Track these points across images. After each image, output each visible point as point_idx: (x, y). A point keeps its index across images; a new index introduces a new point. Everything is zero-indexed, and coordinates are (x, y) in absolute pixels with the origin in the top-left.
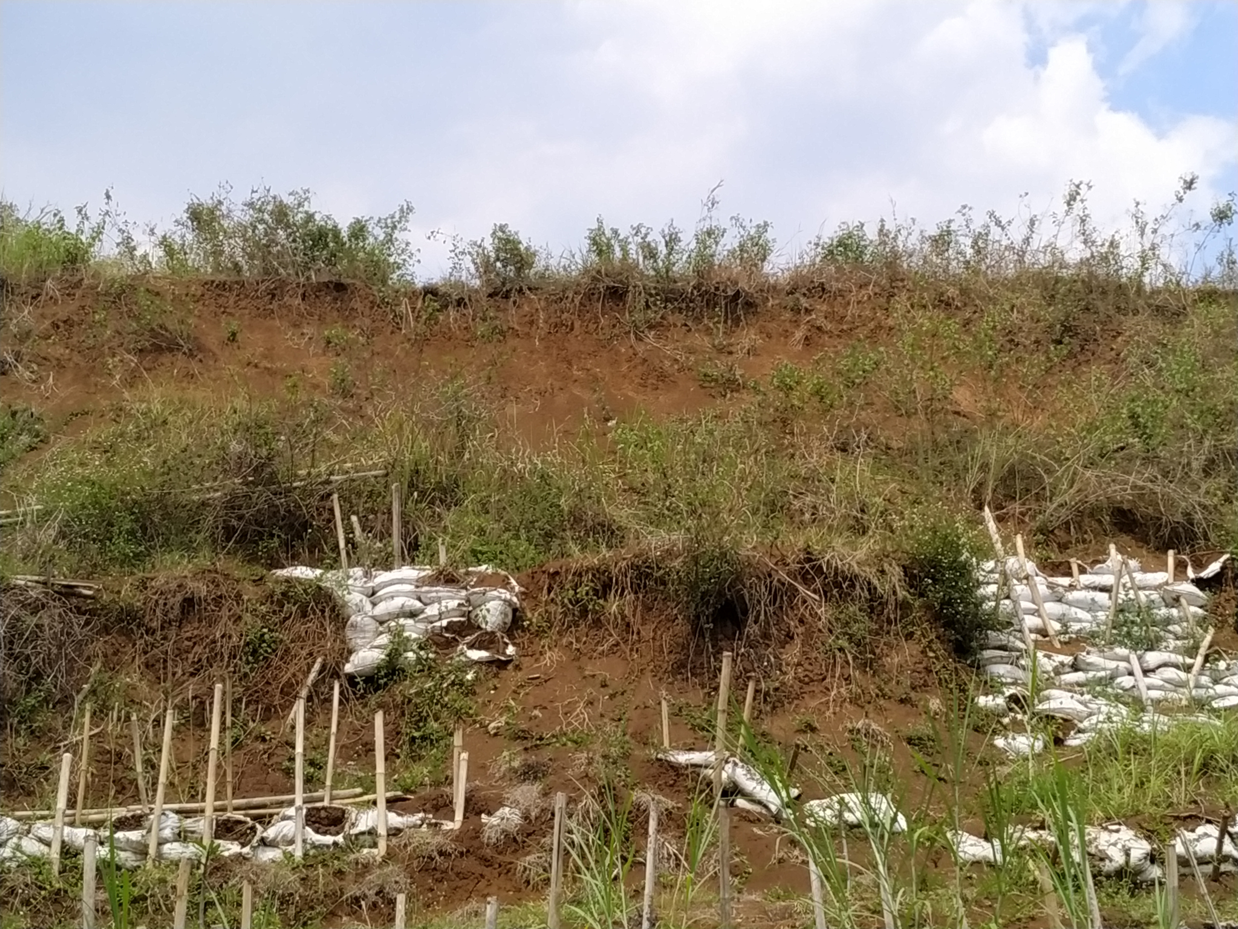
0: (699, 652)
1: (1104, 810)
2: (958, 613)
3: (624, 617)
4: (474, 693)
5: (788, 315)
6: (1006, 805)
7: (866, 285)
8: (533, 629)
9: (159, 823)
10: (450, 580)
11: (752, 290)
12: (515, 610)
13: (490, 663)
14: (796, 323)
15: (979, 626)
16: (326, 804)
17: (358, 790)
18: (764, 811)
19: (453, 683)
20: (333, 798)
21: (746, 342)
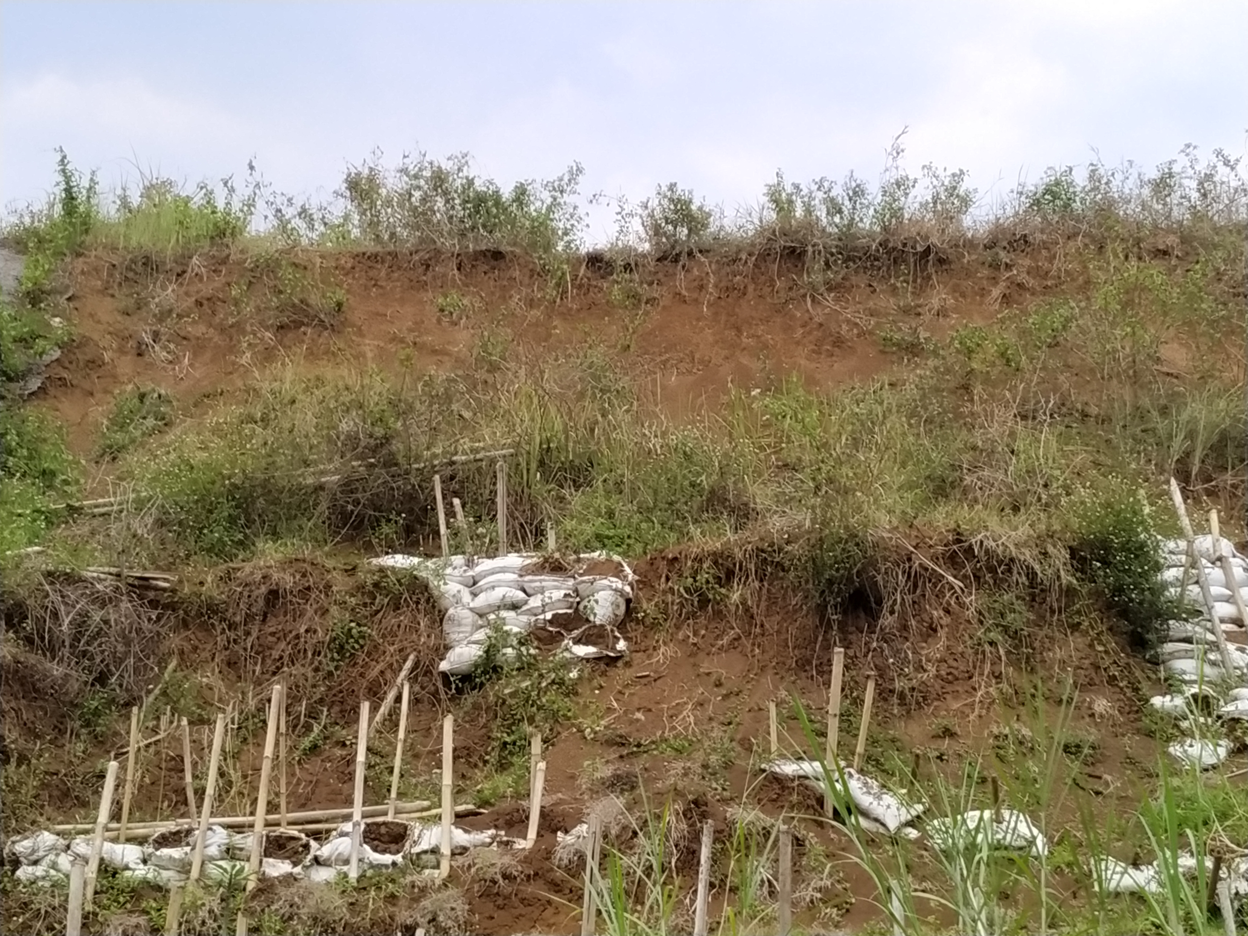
0: (826, 647)
2: (1131, 600)
3: (747, 610)
4: (576, 694)
5: (985, 272)
7: (1076, 235)
8: (648, 621)
9: (204, 839)
10: (557, 568)
11: (945, 245)
12: (628, 601)
13: (598, 659)
14: (994, 280)
15: (1158, 615)
16: (389, 818)
17: (426, 803)
18: (882, 830)
19: (553, 682)
20: (397, 812)
21: (936, 303)
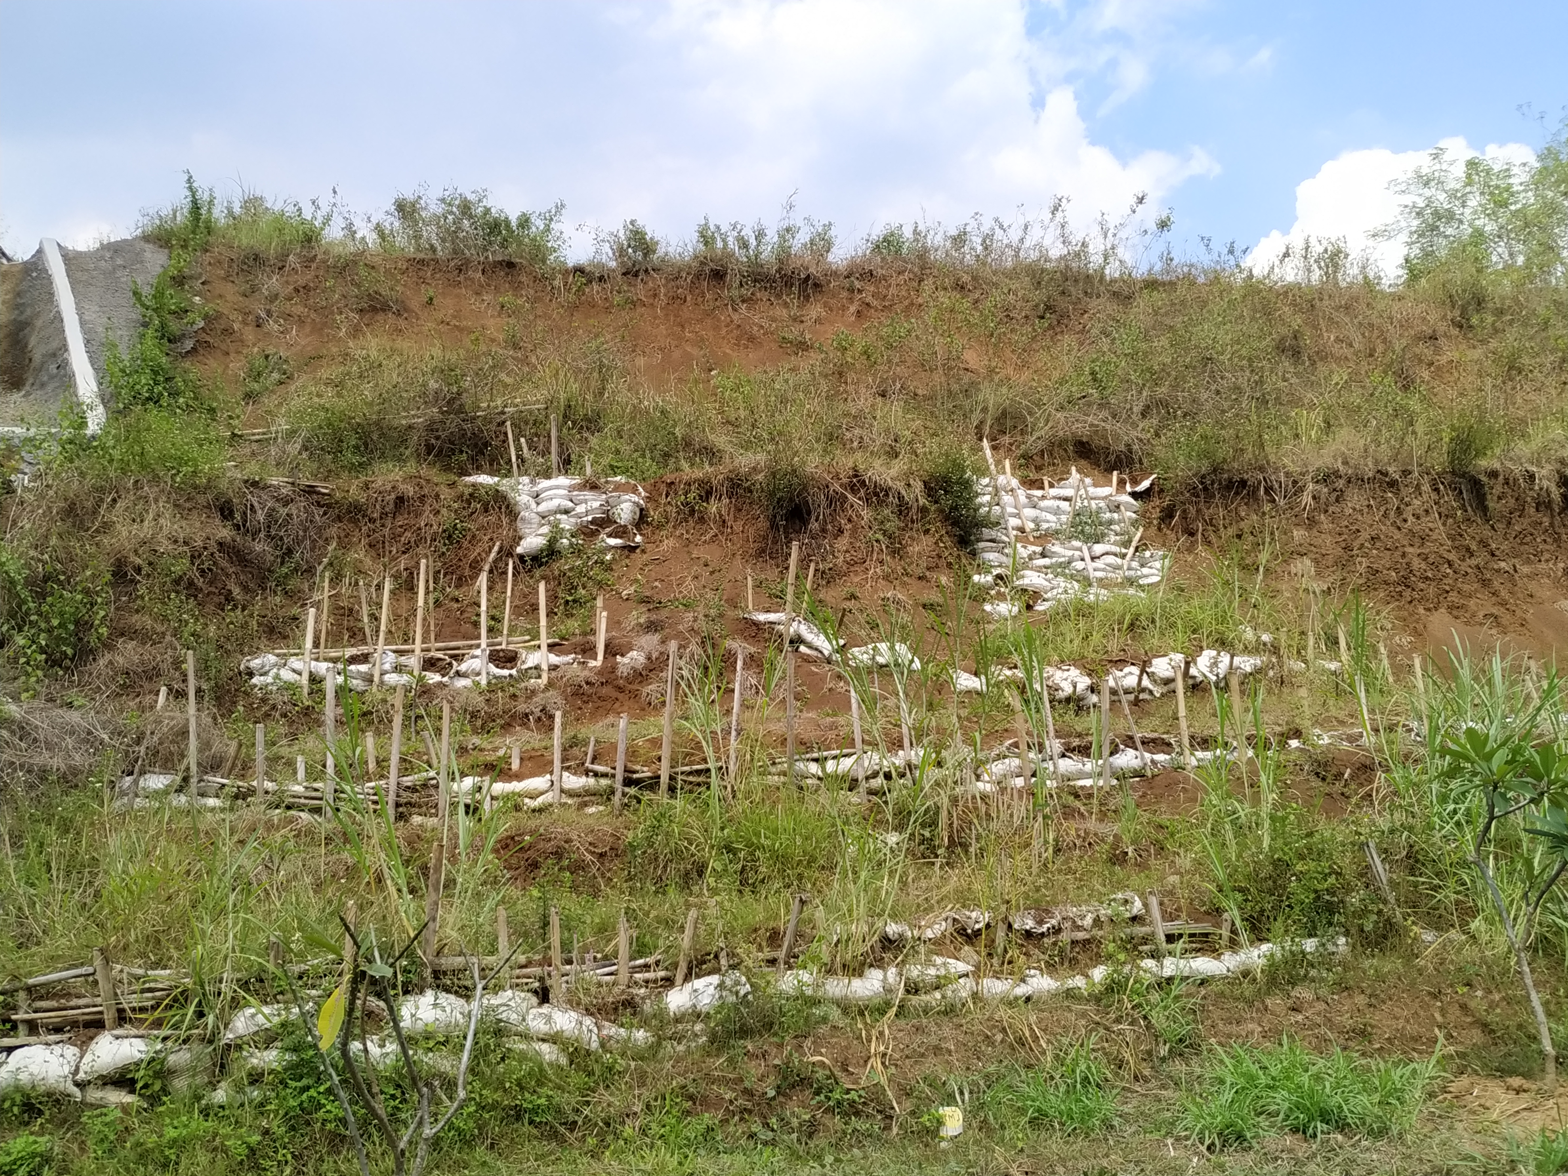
0: (775, 542)
1: (1060, 656)
2: (962, 515)
3: (721, 516)
4: (612, 570)
5: (845, 294)
6: (991, 652)
7: (904, 272)
8: (655, 523)
9: (381, 659)
10: (594, 487)
11: (819, 274)
12: (642, 510)
13: (623, 548)
14: (851, 300)
15: (977, 525)
16: (503, 647)
17: (527, 638)
18: (819, 655)
19: (596, 562)
20: (508, 643)
21: (814, 315)
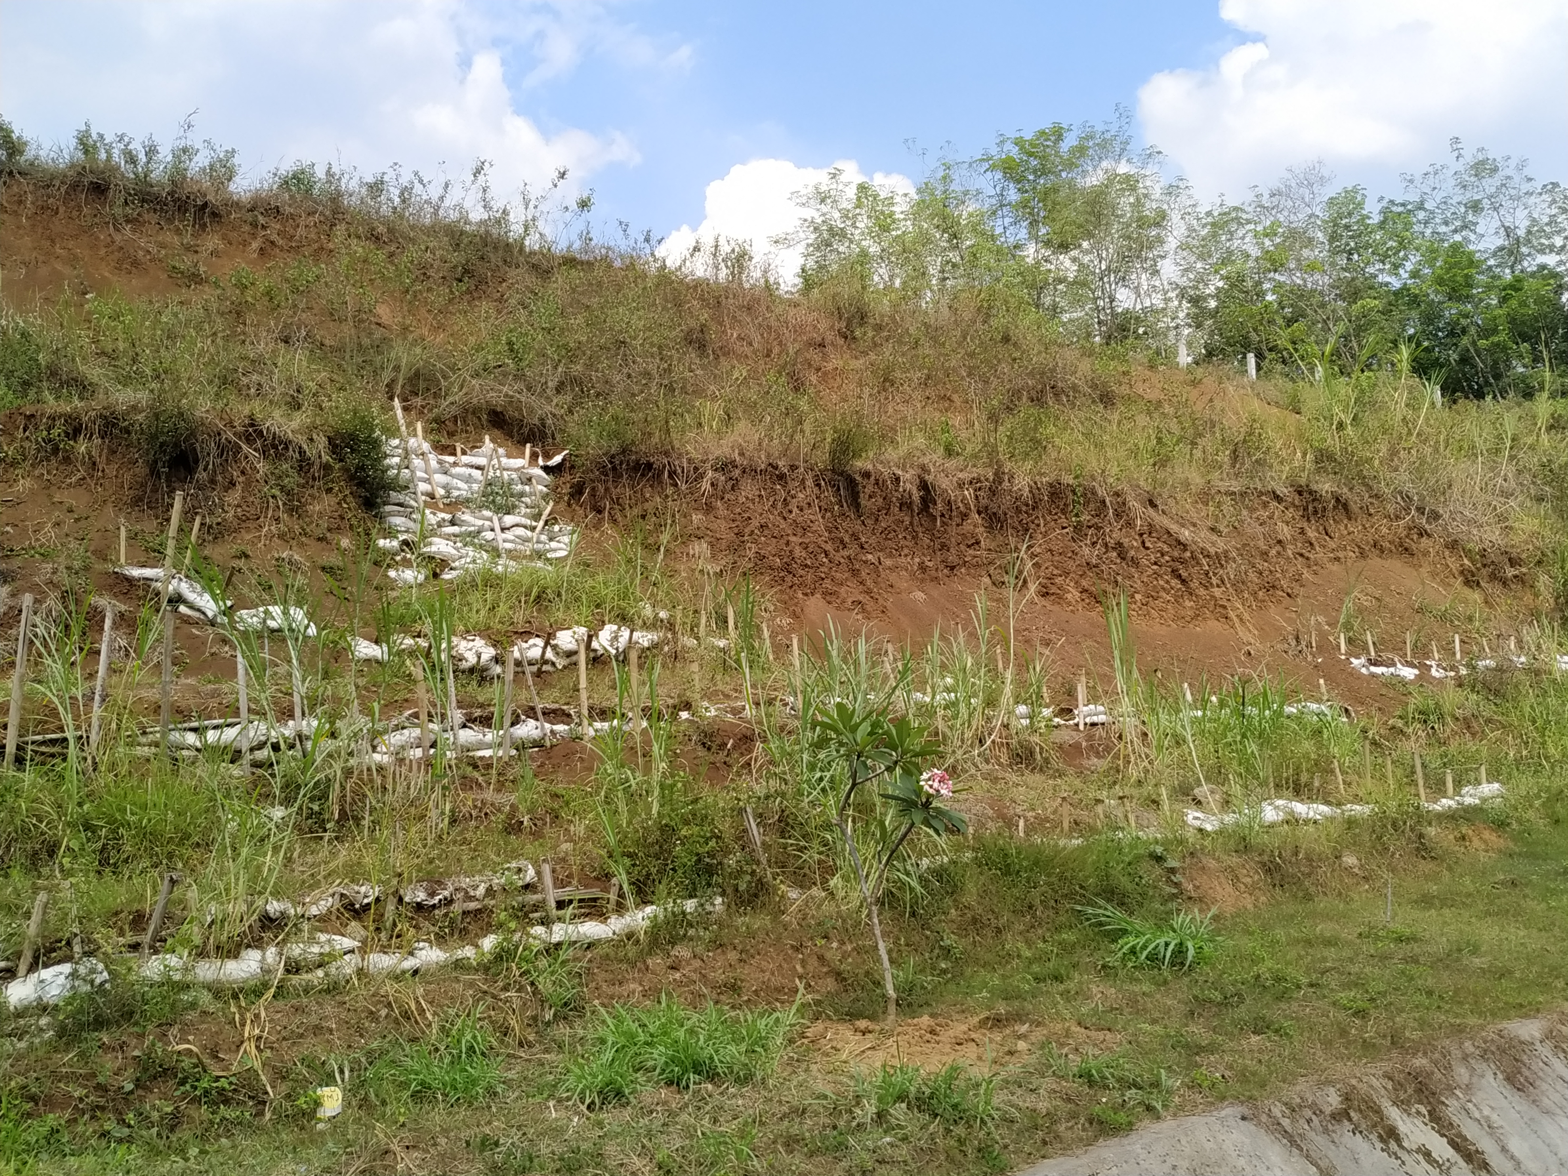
0: (155, 490)
1: (465, 625)
2: (368, 476)
3: (91, 457)
5: (247, 228)
6: (393, 620)
7: (315, 213)
11: (218, 203)
14: (254, 236)
15: (383, 487)
18: (202, 617)
21: (210, 246)
